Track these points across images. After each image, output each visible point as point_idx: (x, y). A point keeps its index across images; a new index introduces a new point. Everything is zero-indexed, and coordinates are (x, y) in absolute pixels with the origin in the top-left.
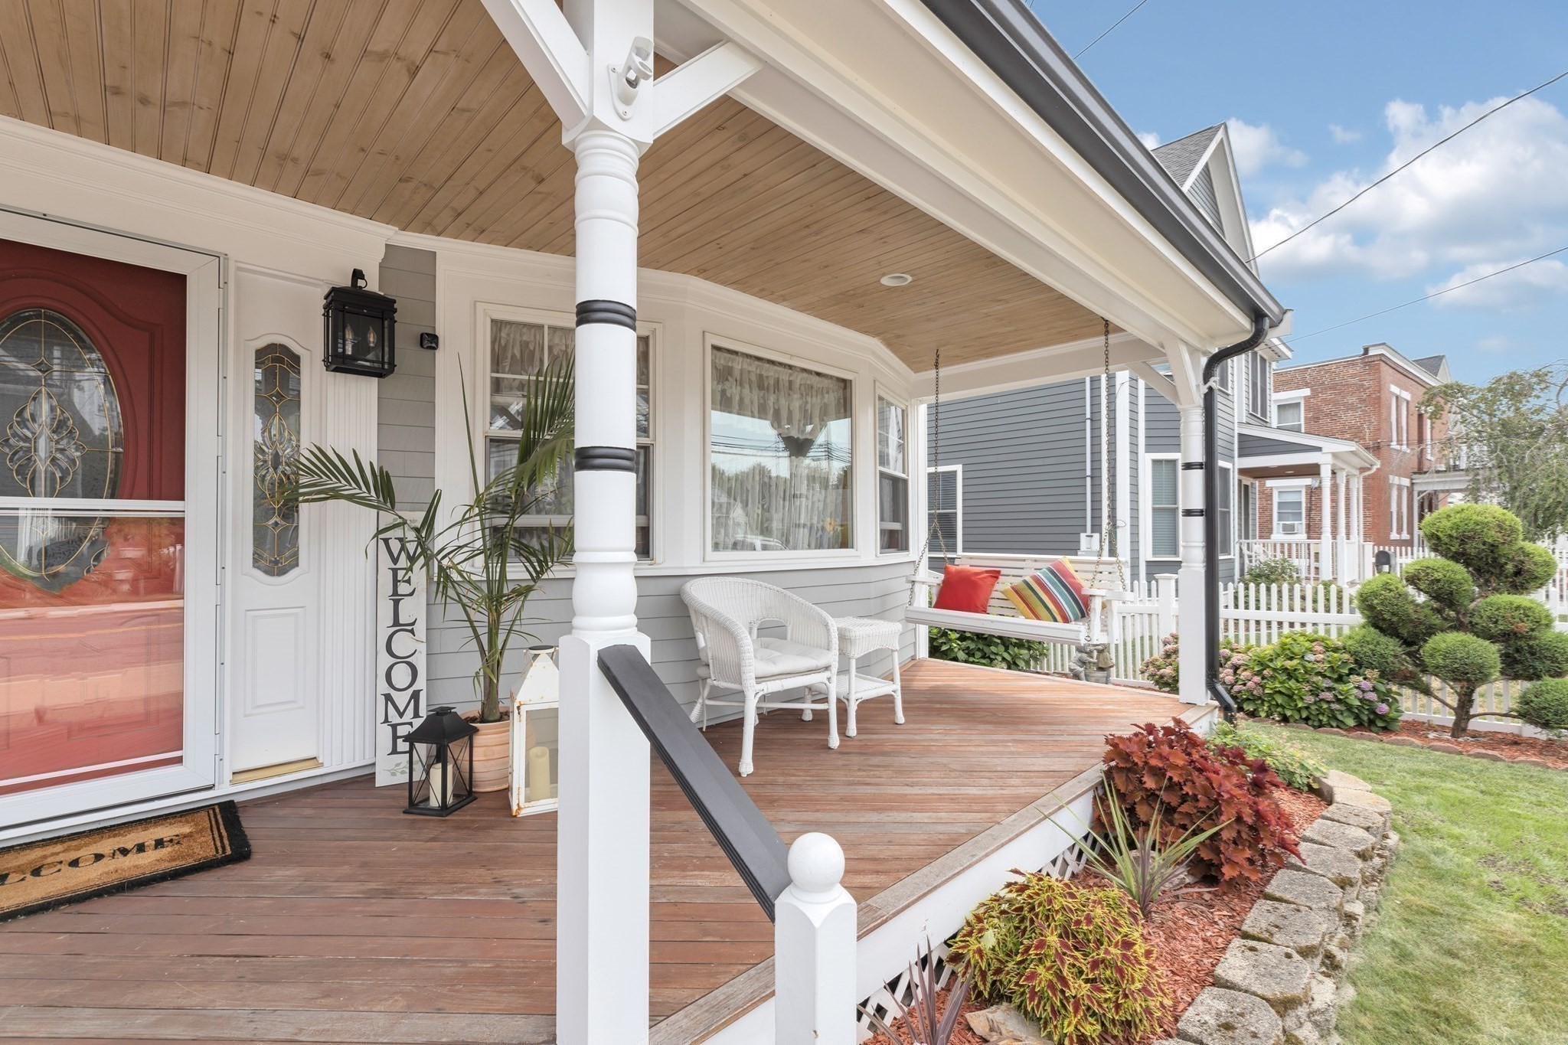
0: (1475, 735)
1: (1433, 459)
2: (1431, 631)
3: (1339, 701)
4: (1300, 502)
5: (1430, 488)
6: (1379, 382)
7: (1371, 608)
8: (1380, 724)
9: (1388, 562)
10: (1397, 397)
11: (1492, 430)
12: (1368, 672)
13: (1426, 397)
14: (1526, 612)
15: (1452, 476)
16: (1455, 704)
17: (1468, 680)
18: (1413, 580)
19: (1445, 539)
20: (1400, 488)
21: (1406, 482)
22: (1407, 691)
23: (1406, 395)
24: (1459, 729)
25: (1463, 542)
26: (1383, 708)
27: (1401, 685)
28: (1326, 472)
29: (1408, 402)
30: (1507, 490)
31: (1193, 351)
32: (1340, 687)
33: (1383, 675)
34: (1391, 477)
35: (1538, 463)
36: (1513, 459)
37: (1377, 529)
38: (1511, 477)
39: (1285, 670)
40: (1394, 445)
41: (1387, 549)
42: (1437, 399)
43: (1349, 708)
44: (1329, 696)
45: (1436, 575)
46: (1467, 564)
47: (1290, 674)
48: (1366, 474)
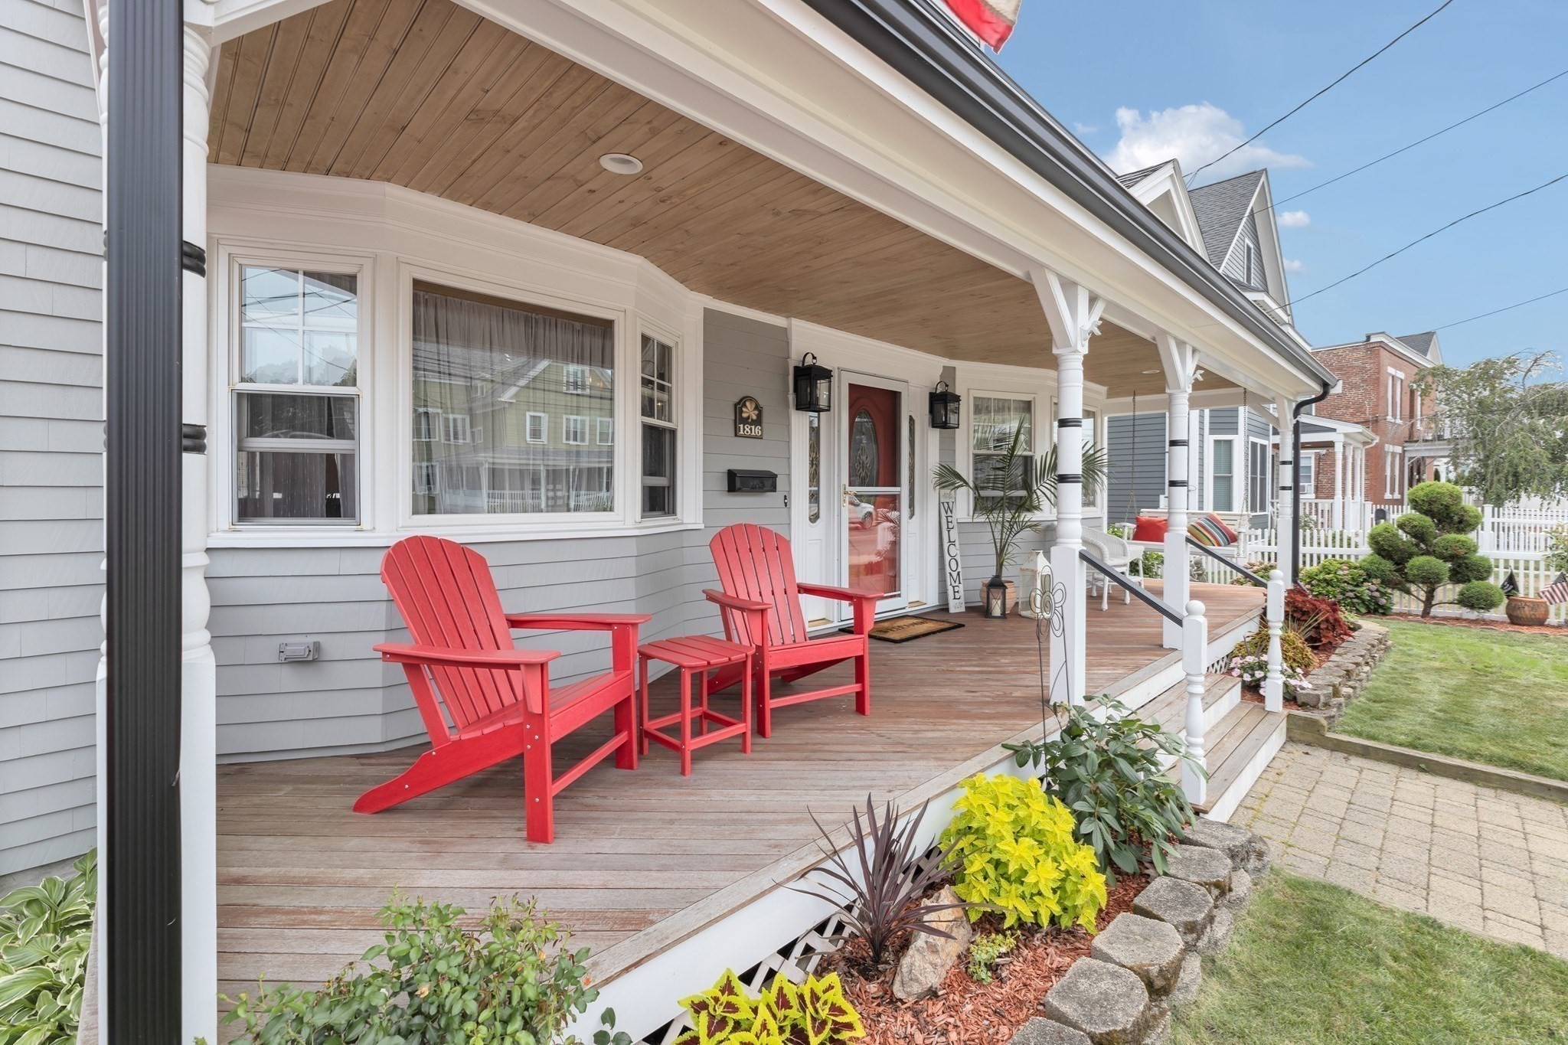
0: (1434, 618)
1: (1422, 429)
2: (1411, 555)
3: (1357, 597)
4: (1310, 467)
5: (1418, 455)
6: (1379, 365)
7: (1377, 543)
8: (1381, 611)
9: (1384, 518)
10: (1393, 377)
11: (1471, 407)
12: (1374, 581)
13: (1417, 377)
14: (1463, 543)
15: (1438, 445)
16: (1424, 599)
17: (1431, 583)
18: (1401, 526)
19: (1420, 502)
20: (1393, 454)
21: (1399, 449)
22: (1397, 593)
23: (1401, 375)
24: (1426, 613)
25: (1430, 504)
26: (1383, 601)
27: (1393, 588)
28: (1338, 449)
29: (1402, 381)
30: (1482, 457)
31: (1289, 401)
32: (1358, 589)
33: (1383, 582)
34: (1387, 445)
35: (1506, 436)
36: (1486, 432)
37: (1374, 492)
38: (1484, 447)
39: (1325, 580)
40: (1389, 418)
41: (1383, 507)
42: (1425, 380)
43: (1363, 601)
44: (1351, 594)
45: (1415, 523)
46: (1433, 517)
47: (1328, 582)
48: (1367, 447)
